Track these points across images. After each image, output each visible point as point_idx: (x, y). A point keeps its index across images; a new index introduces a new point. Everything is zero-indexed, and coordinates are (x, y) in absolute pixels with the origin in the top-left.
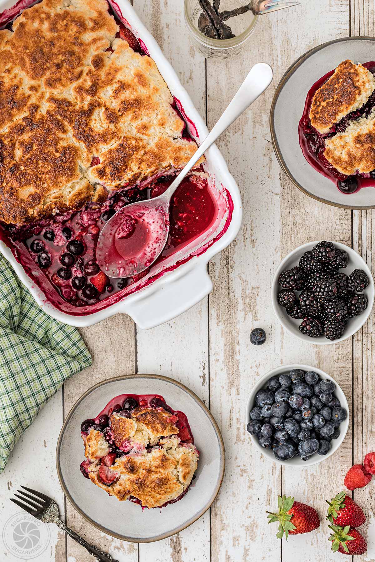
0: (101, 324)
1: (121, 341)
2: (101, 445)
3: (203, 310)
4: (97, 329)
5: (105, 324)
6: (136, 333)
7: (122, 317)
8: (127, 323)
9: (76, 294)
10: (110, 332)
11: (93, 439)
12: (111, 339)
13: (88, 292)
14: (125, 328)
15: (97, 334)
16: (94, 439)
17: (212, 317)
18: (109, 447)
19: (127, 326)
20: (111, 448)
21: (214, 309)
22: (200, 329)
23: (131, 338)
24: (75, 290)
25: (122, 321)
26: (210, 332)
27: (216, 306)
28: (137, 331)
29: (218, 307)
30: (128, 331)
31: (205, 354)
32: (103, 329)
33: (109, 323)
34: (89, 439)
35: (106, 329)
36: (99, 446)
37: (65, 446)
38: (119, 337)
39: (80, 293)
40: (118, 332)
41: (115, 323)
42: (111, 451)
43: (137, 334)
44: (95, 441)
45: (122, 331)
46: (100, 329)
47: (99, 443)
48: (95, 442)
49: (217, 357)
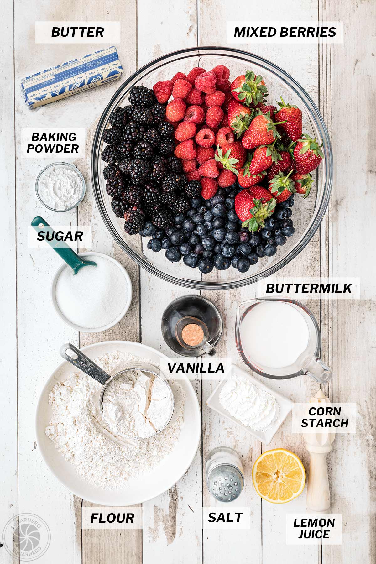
19: (133, 312)
28: (141, 317)
30: (134, 317)
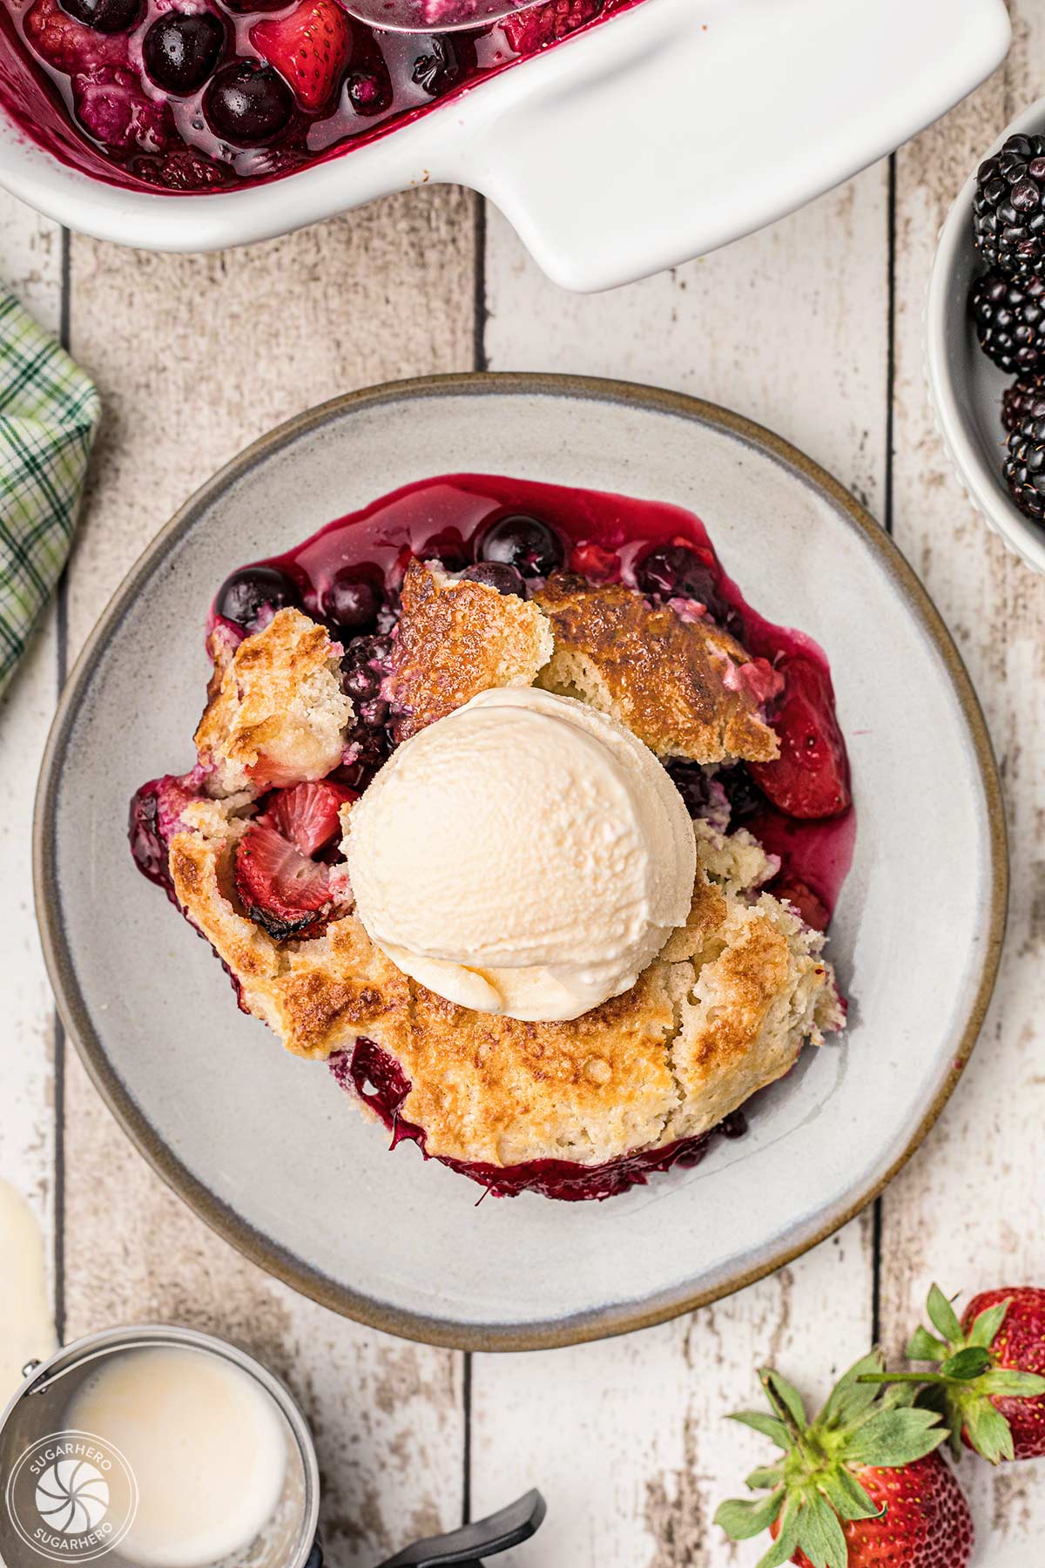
0: (286, 261)
1: (394, 356)
2: (315, 703)
3: (859, 199)
4: (265, 285)
5: (310, 258)
6: (481, 315)
7: (403, 225)
8: (432, 256)
9: (165, 120)
10: (335, 303)
11: (277, 662)
12: (338, 344)
13: (236, 103)
14: (422, 287)
15: (265, 318)
16: (282, 658)
17: (914, 239)
18: (349, 735)
20: (356, 746)
21: (922, 192)
22: (842, 299)
23: (453, 345)
24: (159, 95)
25: (405, 246)
26: (899, 317)
27: (932, 176)
29: (948, 181)
31: (869, 443)
32: (298, 289)
33: (333, 254)
34: (256, 654)
35: (316, 290)
36: (296, 706)
37: (106, 721)
38: (385, 334)
39: (191, 108)
40: (382, 307)
41: (364, 258)
42: (351, 757)
43: (490, 325)
44: (287, 672)
45: (406, 298)
46: (282, 288)
47: (305, 689)
48: (281, 673)
49: (936, 464)
